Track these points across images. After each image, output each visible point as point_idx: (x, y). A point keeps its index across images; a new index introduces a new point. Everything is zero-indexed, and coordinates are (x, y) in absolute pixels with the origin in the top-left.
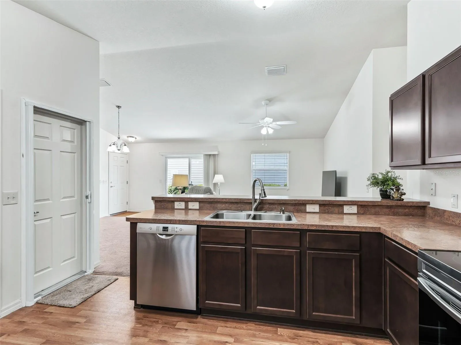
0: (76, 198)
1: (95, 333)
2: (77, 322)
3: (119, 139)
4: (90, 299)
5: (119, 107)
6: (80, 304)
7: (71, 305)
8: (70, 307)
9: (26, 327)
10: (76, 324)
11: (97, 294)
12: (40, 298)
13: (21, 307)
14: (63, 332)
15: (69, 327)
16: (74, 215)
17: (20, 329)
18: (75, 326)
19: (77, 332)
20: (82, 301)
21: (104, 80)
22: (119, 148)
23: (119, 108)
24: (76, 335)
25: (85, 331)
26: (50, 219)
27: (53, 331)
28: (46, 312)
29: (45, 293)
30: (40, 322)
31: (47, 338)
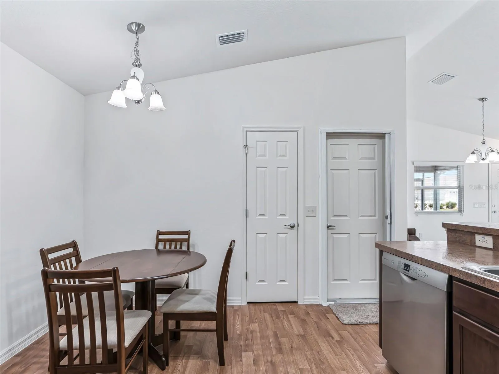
0: (376, 218)
1: (331, 354)
2: (332, 337)
3: (484, 143)
4: (362, 325)
5: (482, 99)
6: (351, 325)
7: (343, 321)
8: (342, 322)
9: (306, 318)
10: (331, 338)
11: (373, 325)
12: (333, 303)
13: (319, 304)
14: (317, 337)
15: (324, 336)
16: (375, 235)
17: (303, 317)
18: (328, 339)
19: (323, 344)
20: (354, 323)
21: (444, 74)
22: (483, 156)
23: (483, 101)
24: (320, 345)
25: (329, 347)
26: (348, 235)
27: (314, 332)
28: (326, 316)
29: (339, 302)
30: (316, 320)
31: (305, 334)
